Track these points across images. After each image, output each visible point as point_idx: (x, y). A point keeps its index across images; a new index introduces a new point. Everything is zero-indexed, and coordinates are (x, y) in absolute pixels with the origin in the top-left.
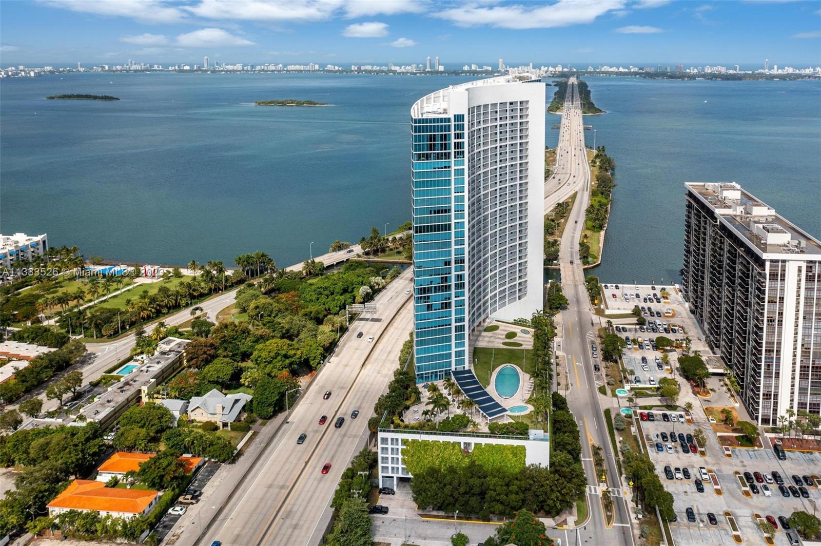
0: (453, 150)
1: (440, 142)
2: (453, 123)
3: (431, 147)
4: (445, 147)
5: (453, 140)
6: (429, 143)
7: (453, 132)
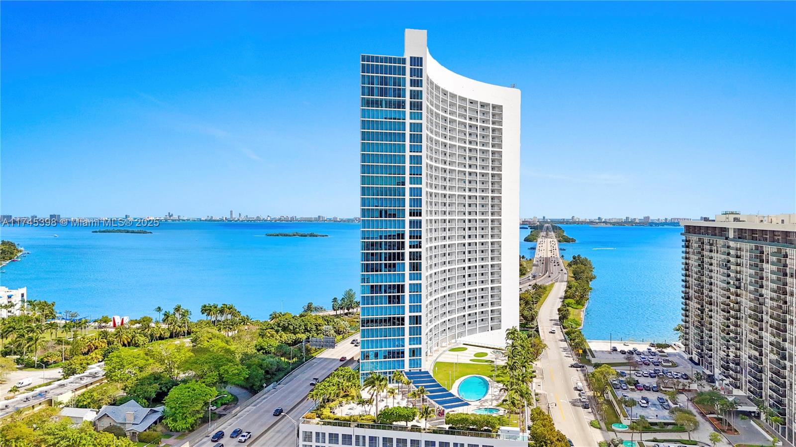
0: (408, 100)
1: (393, 87)
2: (408, 67)
3: (383, 92)
4: (400, 93)
5: (408, 88)
6: (379, 86)
7: (408, 77)
